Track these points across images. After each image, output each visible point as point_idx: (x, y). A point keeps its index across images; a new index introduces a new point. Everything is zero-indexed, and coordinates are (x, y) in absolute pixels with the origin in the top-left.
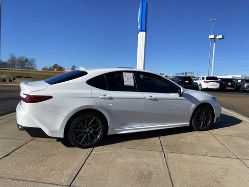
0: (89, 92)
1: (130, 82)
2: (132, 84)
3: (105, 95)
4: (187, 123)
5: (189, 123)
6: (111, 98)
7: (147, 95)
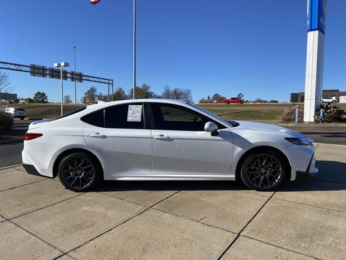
0: (81, 129)
1: (136, 117)
2: (138, 119)
3: (98, 134)
4: (232, 176)
5: (234, 176)
6: (104, 137)
7: (156, 133)
